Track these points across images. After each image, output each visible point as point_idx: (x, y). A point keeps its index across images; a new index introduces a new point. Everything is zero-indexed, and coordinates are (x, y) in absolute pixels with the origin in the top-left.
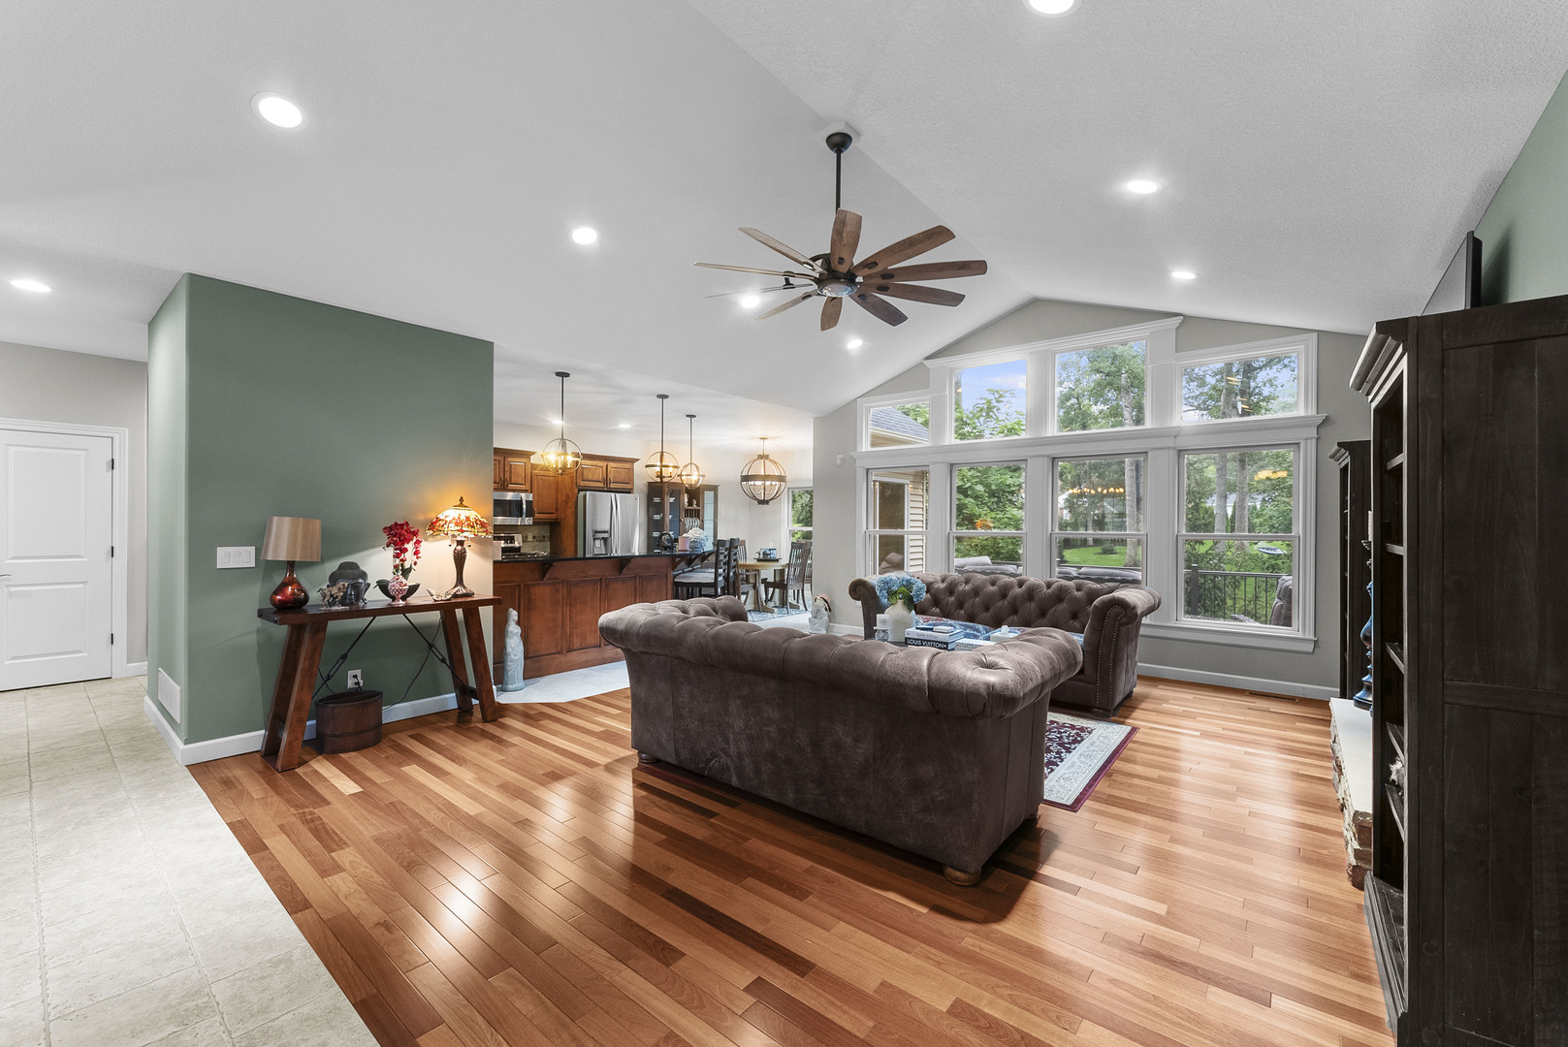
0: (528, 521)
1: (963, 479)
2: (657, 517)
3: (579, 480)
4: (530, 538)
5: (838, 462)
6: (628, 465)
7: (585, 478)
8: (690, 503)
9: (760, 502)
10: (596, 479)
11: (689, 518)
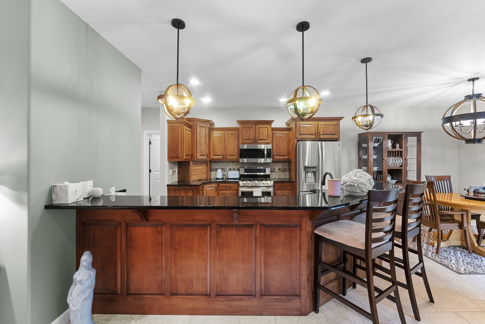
0: (269, 160)
2: (365, 157)
3: (298, 135)
4: (277, 170)
6: (335, 123)
7: (301, 133)
8: (394, 146)
9: (468, 141)
10: (310, 133)
11: (393, 158)
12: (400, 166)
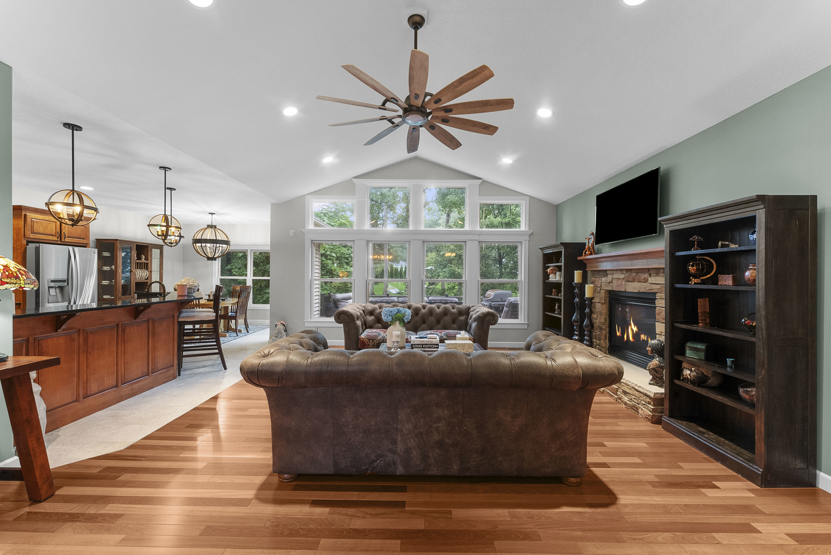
1: (324, 250)
2: (108, 269)
3: (28, 233)
5: (292, 234)
6: (82, 224)
7: (35, 231)
8: (139, 257)
9: (209, 259)
10: (49, 233)
11: (139, 270)
12: (146, 279)
